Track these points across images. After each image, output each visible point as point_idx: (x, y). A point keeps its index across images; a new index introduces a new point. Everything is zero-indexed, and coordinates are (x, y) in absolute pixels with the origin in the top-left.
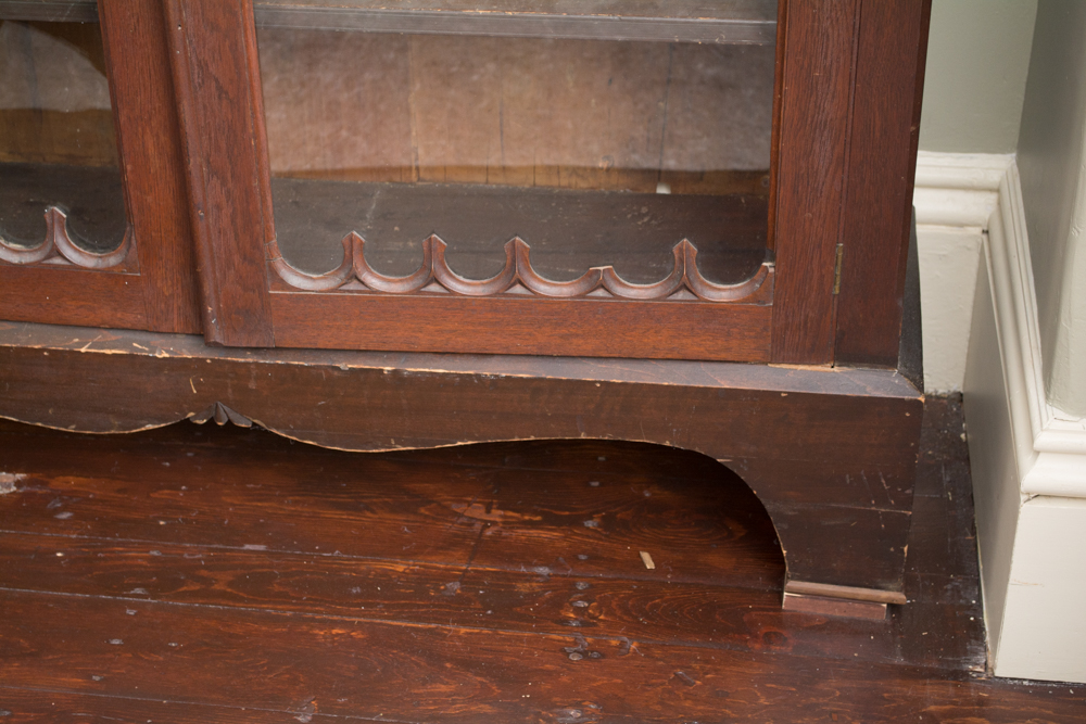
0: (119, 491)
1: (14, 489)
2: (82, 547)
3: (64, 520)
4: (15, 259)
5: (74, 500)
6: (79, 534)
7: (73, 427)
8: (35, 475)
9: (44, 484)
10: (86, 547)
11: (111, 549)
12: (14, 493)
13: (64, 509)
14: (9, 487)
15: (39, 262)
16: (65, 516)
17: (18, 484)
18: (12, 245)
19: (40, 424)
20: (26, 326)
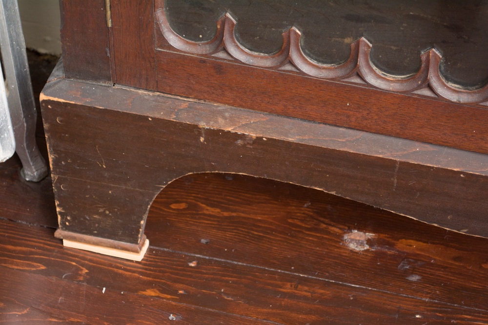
0: (456, 259)
1: (367, 247)
2: (437, 311)
3: (415, 282)
4: (453, 98)
5: (419, 263)
6: (430, 298)
7: (465, 231)
8: (382, 236)
9: (391, 246)
10: (440, 312)
11: (459, 316)
12: (367, 251)
13: (413, 271)
14: (362, 244)
15: (477, 103)
16: (415, 278)
17: (369, 242)
18: (450, 84)
19: (436, 225)
20: (446, 150)
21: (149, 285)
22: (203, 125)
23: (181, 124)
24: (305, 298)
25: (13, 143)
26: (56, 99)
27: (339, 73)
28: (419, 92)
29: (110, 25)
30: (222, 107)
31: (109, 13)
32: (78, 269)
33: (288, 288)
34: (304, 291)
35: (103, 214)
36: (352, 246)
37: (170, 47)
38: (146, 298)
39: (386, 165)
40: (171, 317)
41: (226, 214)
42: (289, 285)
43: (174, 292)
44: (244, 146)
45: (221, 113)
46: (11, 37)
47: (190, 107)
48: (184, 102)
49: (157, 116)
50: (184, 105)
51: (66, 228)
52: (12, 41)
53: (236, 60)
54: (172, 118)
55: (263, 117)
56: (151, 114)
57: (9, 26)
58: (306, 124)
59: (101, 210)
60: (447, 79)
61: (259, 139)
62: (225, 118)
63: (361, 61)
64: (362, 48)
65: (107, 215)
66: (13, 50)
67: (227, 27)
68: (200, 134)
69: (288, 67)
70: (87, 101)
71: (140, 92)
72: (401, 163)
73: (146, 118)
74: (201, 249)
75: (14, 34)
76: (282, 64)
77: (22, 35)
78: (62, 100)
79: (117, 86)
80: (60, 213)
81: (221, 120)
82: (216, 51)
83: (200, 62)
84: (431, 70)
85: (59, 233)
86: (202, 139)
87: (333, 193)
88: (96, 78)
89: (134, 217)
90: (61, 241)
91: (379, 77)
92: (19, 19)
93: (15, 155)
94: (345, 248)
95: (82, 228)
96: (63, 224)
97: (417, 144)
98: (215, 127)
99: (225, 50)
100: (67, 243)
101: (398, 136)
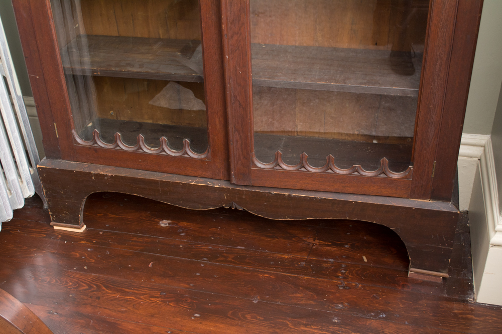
0: (200, 228)
1: (168, 225)
3: (183, 236)
4: (173, 155)
5: (186, 230)
6: (187, 240)
7: (188, 207)
8: (174, 221)
9: (177, 224)
10: (189, 244)
11: (197, 245)
13: (183, 232)
14: (166, 224)
15: (180, 156)
16: (183, 234)
18: (172, 150)
19: (178, 206)
20: (175, 175)
21: (83, 240)
22: (92, 172)
23: (85, 172)
24: (141, 242)
25: (34, 189)
26: (42, 167)
27: (135, 148)
28: (162, 153)
29: (58, 137)
30: (100, 166)
31: (57, 132)
32: (58, 236)
33: (135, 239)
34: (141, 240)
35: (65, 214)
36: (162, 225)
37: (79, 144)
38: (81, 244)
39: (155, 182)
40: (89, 249)
41: (117, 217)
42: (135, 238)
43: (92, 242)
44: (108, 179)
45: (99, 168)
46: (31, 148)
47: (89, 166)
48: (87, 165)
49: (77, 170)
50: (87, 166)
51: (54, 221)
52: (32, 151)
53: (101, 147)
54: (82, 170)
55: (113, 168)
56: (75, 170)
57: (30, 144)
58: (128, 170)
59: (65, 212)
60: (171, 149)
61: (112, 176)
62: (100, 169)
63: (141, 143)
64: (140, 139)
65: (67, 214)
66: (33, 154)
67: (96, 134)
68: (92, 176)
69: (118, 148)
70: (53, 167)
71: (72, 162)
72: (160, 181)
73: (73, 171)
74: (106, 228)
75: (33, 148)
76: (116, 147)
77: (36, 149)
78: (44, 167)
79: (64, 161)
80: (51, 215)
81: (99, 170)
82: (94, 144)
83: (89, 148)
84: (164, 145)
85: (52, 223)
86: (93, 178)
87: (141, 196)
88: (56, 158)
89: (76, 214)
90: (53, 227)
91: (148, 149)
92: (34, 142)
93: (35, 193)
94: (160, 226)
95: (60, 220)
96: (53, 219)
97: (166, 174)
98: (96, 173)
99: (96, 143)
100: (55, 228)
101: (159, 172)
